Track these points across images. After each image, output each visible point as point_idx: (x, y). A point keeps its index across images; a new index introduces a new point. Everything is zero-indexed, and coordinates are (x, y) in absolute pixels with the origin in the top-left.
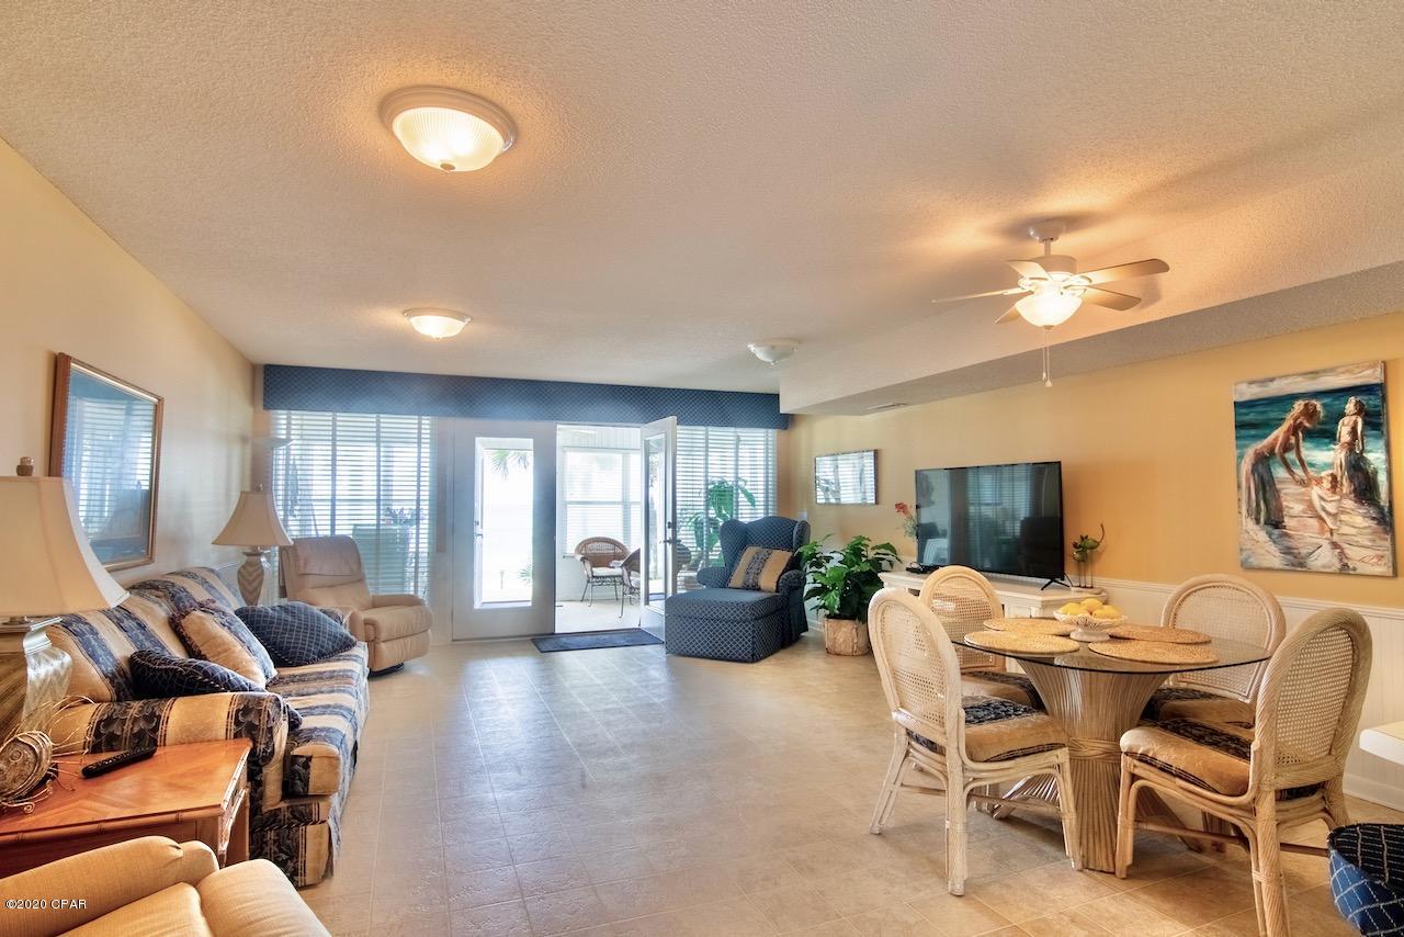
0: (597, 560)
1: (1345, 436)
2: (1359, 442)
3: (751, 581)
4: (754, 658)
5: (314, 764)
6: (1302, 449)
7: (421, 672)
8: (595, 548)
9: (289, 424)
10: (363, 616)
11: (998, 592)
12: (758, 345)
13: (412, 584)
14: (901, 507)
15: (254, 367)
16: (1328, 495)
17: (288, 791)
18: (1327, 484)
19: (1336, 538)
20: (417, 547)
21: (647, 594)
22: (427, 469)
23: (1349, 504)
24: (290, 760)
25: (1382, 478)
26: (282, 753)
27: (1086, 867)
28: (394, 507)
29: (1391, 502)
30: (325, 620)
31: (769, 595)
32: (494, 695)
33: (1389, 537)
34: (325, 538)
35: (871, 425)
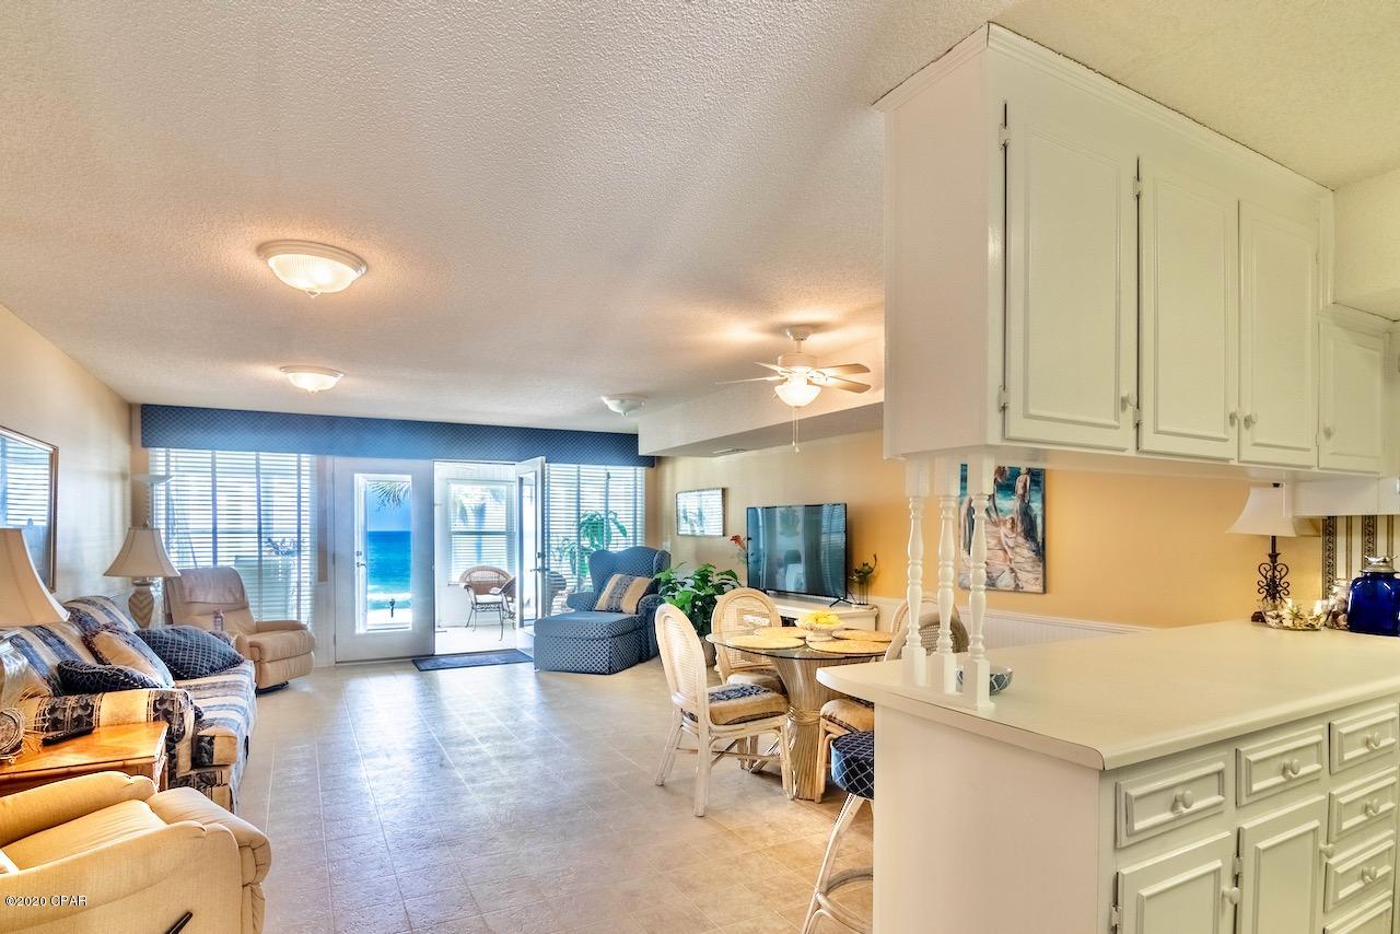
0: (481, 588)
1: (1020, 491)
2: (1027, 494)
3: (614, 605)
4: (611, 671)
5: (216, 741)
6: (996, 499)
7: (305, 690)
8: (478, 576)
9: (168, 461)
10: (249, 639)
11: (778, 606)
12: (611, 397)
13: (295, 611)
14: (736, 539)
15: (130, 407)
16: (1008, 532)
17: (196, 762)
18: (1009, 526)
19: (1013, 565)
20: (299, 577)
21: (522, 621)
22: (308, 504)
23: (1021, 540)
24: (197, 741)
25: (1039, 521)
26: (191, 734)
27: (797, 797)
28: (274, 540)
29: (1043, 539)
30: (215, 642)
31: (629, 616)
32: (372, 705)
33: (1041, 564)
34: (205, 569)
35: (721, 466)
